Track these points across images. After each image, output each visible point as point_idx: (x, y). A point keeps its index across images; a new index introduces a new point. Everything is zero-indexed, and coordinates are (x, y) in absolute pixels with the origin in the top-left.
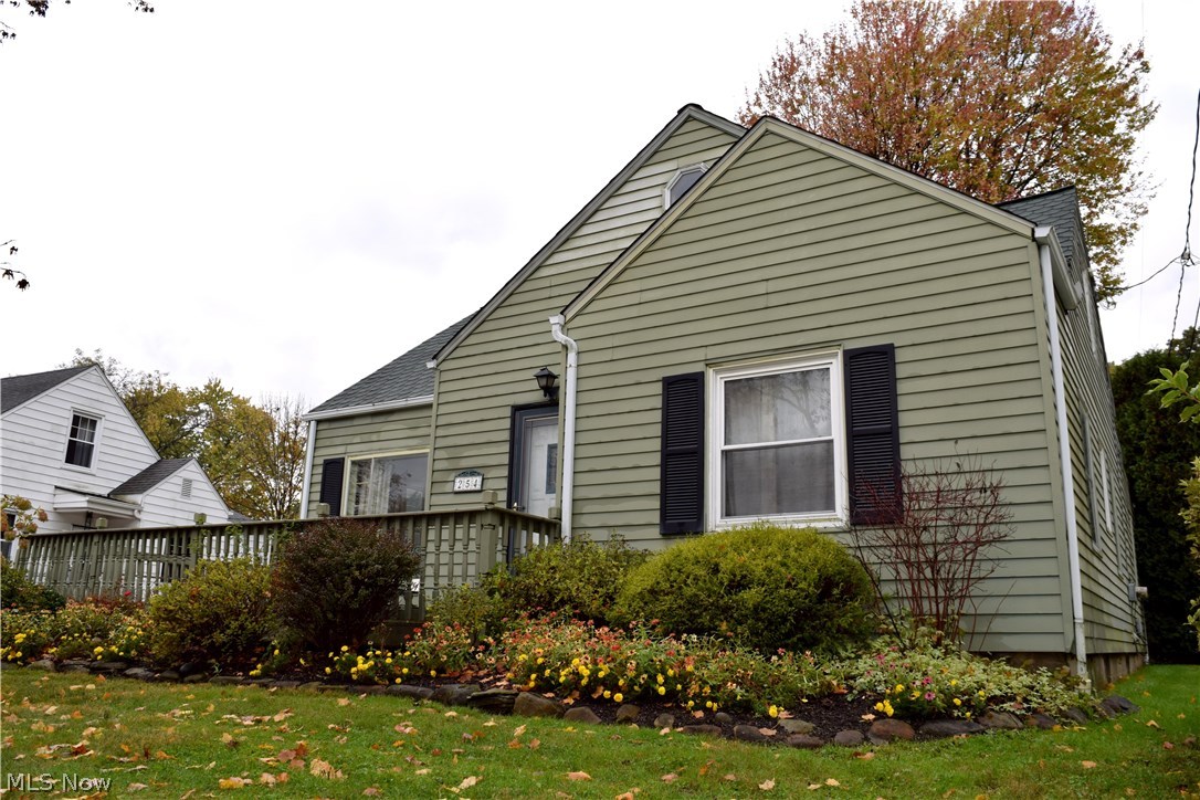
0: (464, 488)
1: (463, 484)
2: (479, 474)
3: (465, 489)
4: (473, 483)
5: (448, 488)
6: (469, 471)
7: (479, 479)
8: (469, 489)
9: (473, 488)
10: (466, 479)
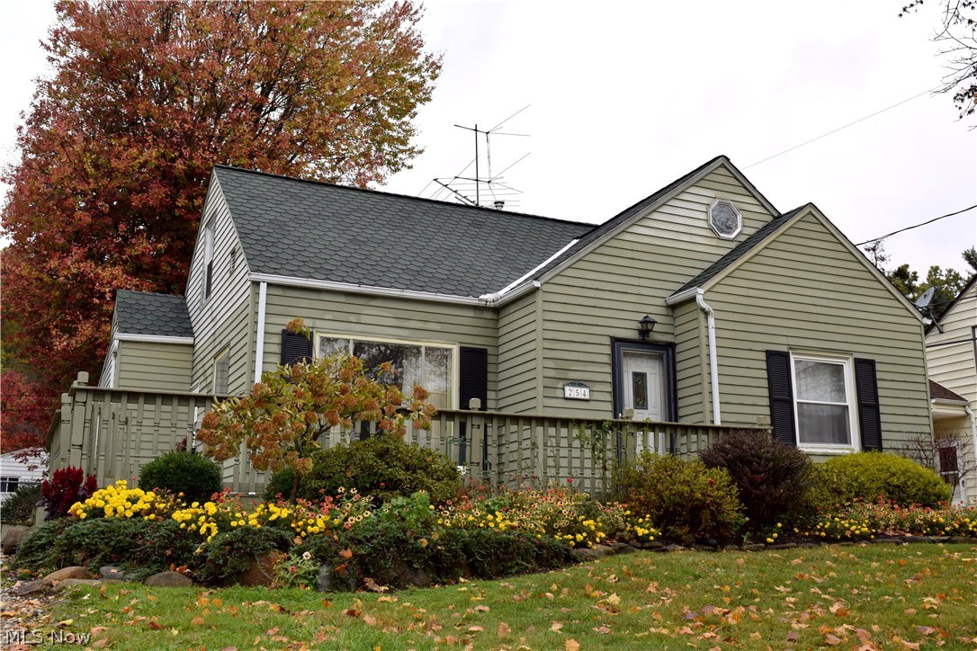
0: (574, 395)
1: (571, 392)
2: (586, 386)
3: (576, 397)
4: (582, 393)
5: (559, 393)
6: (577, 382)
7: (587, 390)
8: (579, 397)
9: (583, 397)
10: (575, 389)
